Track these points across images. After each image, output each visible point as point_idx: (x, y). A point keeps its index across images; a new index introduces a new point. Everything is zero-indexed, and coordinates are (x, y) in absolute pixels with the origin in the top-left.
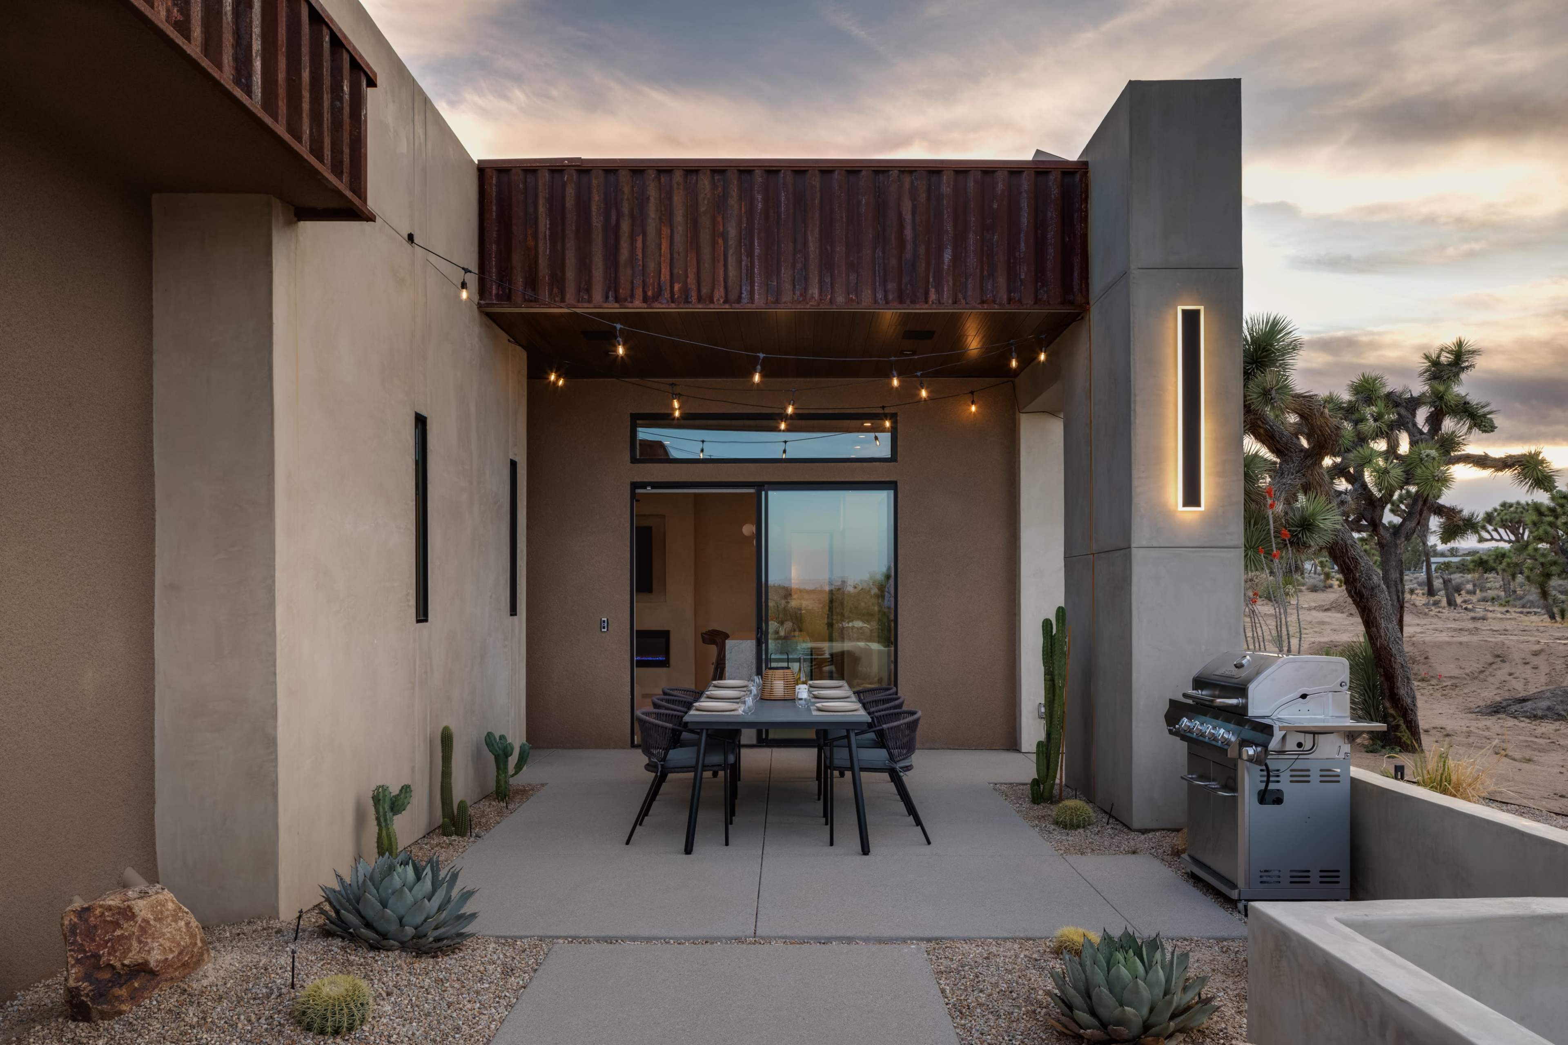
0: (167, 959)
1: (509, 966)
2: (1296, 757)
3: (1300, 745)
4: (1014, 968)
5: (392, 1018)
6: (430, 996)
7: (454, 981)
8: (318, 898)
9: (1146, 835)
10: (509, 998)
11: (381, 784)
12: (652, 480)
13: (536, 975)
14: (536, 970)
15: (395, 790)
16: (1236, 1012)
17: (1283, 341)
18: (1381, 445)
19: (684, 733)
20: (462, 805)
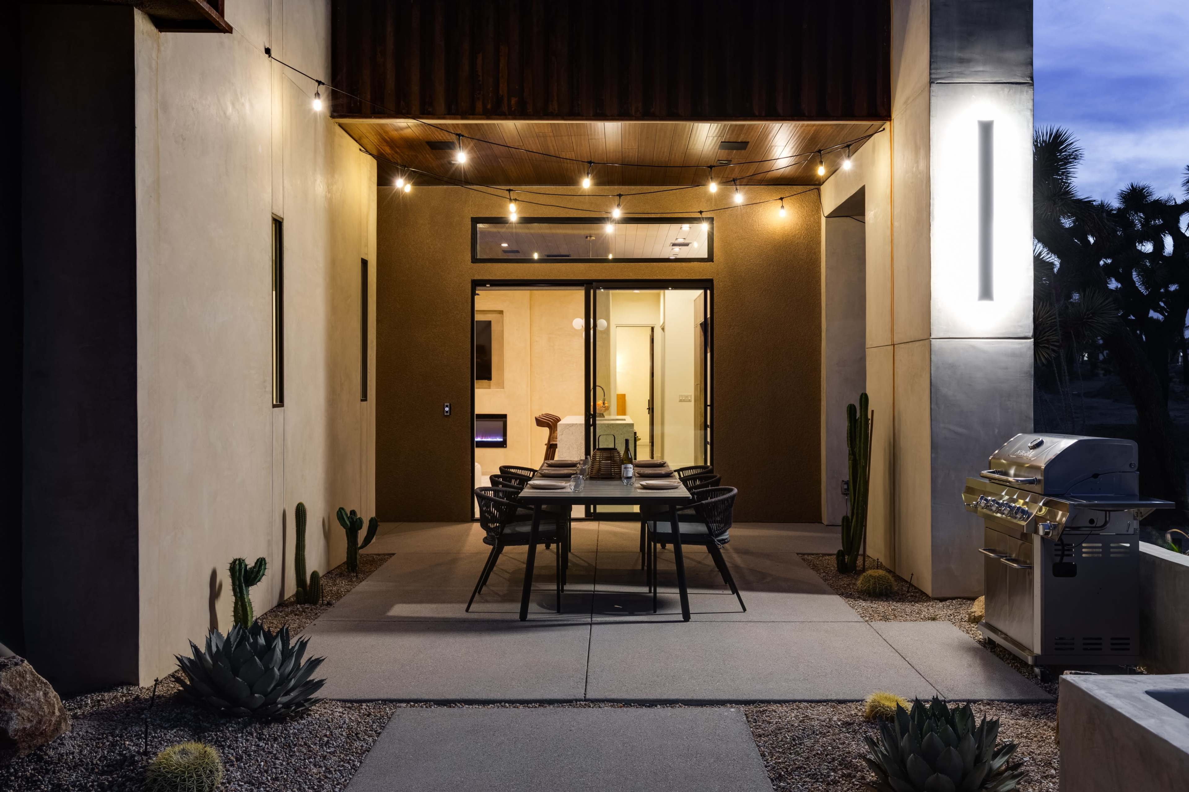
0: (25, 728)
1: (354, 731)
2: (1089, 532)
3: (1092, 521)
4: (828, 732)
5: (240, 783)
6: (278, 762)
7: (301, 745)
8: (174, 667)
9: (944, 603)
10: (353, 761)
11: (238, 557)
12: (491, 278)
13: (379, 738)
14: (380, 733)
15: (250, 563)
16: (1042, 777)
17: (1065, 151)
18: (1148, 247)
19: (519, 509)
20: (314, 575)
